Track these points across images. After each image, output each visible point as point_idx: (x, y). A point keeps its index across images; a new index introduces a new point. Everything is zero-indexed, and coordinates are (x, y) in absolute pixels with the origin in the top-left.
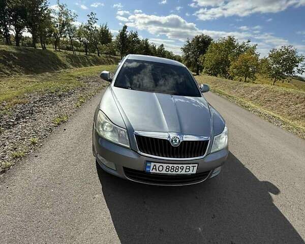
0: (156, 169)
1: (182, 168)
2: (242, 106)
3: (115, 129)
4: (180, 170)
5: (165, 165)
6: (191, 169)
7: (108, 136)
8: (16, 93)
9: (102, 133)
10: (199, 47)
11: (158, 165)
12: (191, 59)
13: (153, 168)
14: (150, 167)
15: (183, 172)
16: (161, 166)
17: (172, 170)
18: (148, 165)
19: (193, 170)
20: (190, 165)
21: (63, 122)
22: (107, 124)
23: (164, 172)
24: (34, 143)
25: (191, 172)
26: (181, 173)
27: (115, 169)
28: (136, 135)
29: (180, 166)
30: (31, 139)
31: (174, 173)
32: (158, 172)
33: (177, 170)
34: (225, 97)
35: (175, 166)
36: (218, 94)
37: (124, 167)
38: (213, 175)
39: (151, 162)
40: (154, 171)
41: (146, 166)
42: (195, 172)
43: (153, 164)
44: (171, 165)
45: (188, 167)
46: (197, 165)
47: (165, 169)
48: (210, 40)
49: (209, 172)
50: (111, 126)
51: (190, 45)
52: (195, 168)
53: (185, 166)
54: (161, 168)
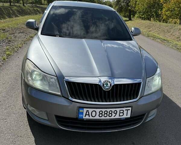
0: (89, 115)
1: (115, 112)
2: (178, 49)
4: (114, 115)
5: (98, 110)
6: (125, 112)
7: (38, 84)
9: (31, 83)
11: (90, 110)
12: (122, 4)
13: (86, 115)
14: (82, 113)
15: (117, 117)
16: (93, 112)
17: (106, 115)
18: (81, 111)
19: (127, 114)
20: (124, 109)
22: (35, 73)
23: (97, 117)
25: (125, 116)
26: (115, 117)
27: (47, 119)
28: (66, 81)
29: (113, 110)
31: (108, 117)
32: (91, 118)
33: (110, 115)
34: (159, 40)
35: (108, 110)
36: (152, 38)
37: (55, 115)
38: (149, 119)
39: (83, 108)
40: (87, 117)
41: (79, 113)
42: (129, 116)
43: (85, 110)
44: (104, 110)
46: (130, 108)
47: (98, 114)
49: (144, 115)
50: (40, 75)
52: (129, 112)
53: (118, 110)
54: (94, 114)
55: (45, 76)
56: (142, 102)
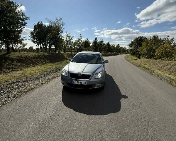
1: (82, 82)
5: (77, 81)
7: (64, 74)
11: (75, 81)
15: (82, 84)
21: (58, 76)
22: (64, 71)
24: (47, 81)
28: (70, 73)
30: (47, 80)
31: (80, 84)
35: (80, 81)
37: (67, 83)
40: (74, 83)
41: (72, 82)
42: (86, 84)
45: (84, 82)
51: (133, 42)
52: (86, 83)
54: (76, 82)
55: (66, 72)
56: (91, 80)
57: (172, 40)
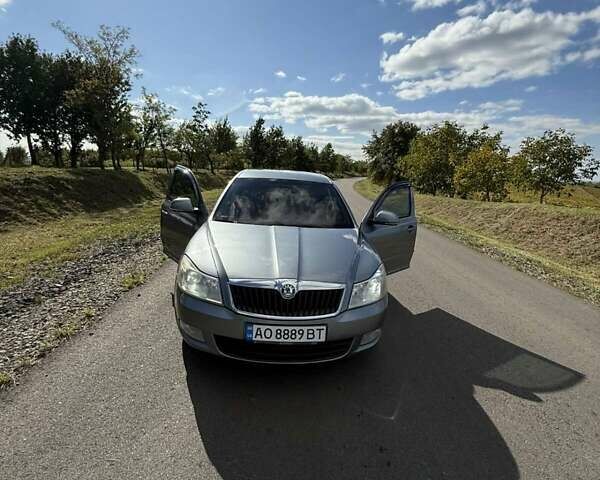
0: (261, 335)
1: (301, 332)
3: (203, 279)
4: (298, 336)
5: (274, 329)
6: (317, 333)
7: (193, 289)
8: (66, 243)
9: (184, 288)
10: (395, 144)
11: (263, 328)
12: (383, 166)
13: (257, 334)
14: (251, 332)
15: (304, 339)
16: (267, 330)
17: (286, 336)
18: (249, 328)
19: (319, 336)
20: (314, 328)
22: (192, 273)
23: (273, 339)
24: (89, 316)
25: (316, 340)
26: (302, 341)
27: (203, 340)
28: (231, 286)
29: (297, 328)
30: (86, 310)
31: (290, 340)
32: (264, 339)
33: (293, 337)
34: (440, 230)
35: (290, 328)
36: (427, 226)
37: (215, 336)
39: (252, 324)
40: (259, 338)
41: (246, 332)
42: (323, 339)
43: (255, 327)
44: (283, 328)
45: (311, 331)
46: (325, 328)
47: (274, 334)
48: (415, 129)
50: (197, 277)
51: (378, 141)
52: (323, 333)
53: (305, 329)
54: (268, 334)
55: (204, 277)
57: (498, 137)
